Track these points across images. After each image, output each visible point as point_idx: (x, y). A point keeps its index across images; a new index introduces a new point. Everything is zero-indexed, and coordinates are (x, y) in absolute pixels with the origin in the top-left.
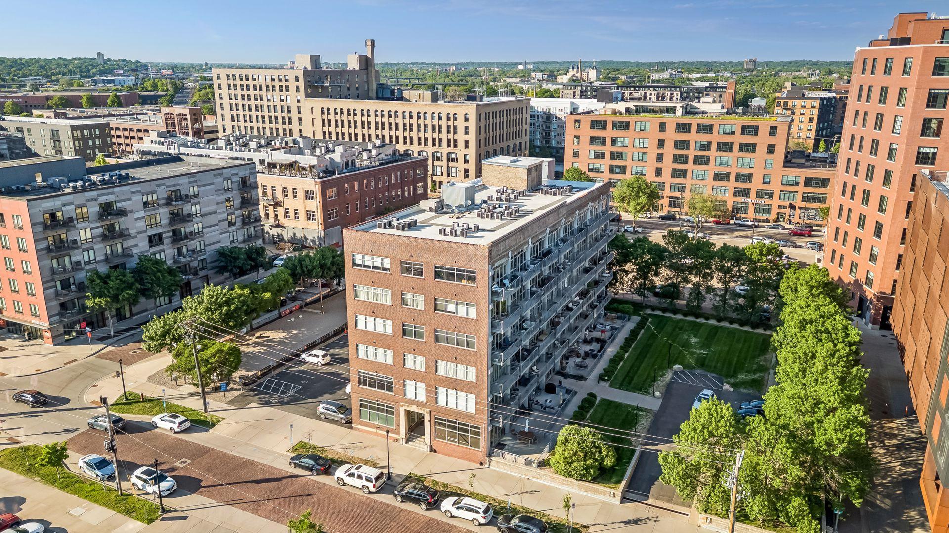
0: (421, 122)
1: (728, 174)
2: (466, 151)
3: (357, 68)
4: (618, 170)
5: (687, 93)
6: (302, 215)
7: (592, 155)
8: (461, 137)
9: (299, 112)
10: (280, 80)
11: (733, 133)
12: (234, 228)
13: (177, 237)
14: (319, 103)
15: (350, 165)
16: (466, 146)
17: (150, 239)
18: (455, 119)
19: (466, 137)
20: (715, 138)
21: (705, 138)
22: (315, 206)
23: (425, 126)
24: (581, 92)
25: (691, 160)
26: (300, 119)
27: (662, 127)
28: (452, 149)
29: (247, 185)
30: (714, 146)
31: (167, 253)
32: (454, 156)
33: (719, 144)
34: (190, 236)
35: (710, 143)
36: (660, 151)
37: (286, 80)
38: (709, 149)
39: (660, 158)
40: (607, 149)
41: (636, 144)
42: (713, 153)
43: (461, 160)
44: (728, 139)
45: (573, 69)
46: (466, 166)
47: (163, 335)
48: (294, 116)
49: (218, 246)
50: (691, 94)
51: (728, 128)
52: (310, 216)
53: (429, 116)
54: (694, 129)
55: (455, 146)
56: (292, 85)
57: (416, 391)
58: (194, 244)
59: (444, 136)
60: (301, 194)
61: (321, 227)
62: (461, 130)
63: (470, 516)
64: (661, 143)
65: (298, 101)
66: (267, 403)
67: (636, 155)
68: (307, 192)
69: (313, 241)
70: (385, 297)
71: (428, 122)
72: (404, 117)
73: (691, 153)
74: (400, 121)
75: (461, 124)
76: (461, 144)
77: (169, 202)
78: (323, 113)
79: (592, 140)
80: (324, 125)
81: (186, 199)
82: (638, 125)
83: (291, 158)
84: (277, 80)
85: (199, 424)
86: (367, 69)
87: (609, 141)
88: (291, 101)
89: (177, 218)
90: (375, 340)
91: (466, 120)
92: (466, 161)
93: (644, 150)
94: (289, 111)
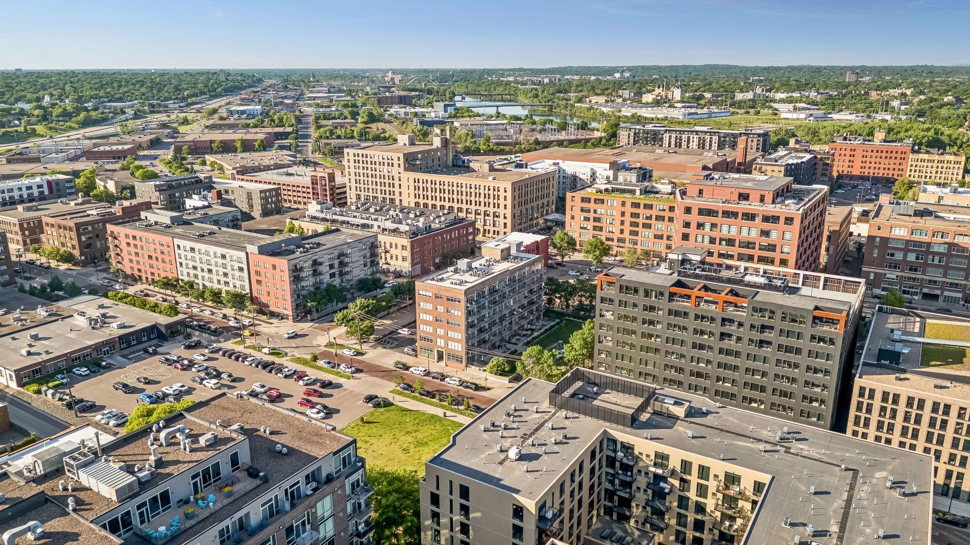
0: (477, 191)
1: (662, 235)
2: (505, 211)
3: (440, 146)
4: (598, 229)
5: (724, 137)
6: (400, 258)
7: (582, 218)
8: (502, 202)
9: (400, 180)
10: (388, 159)
11: (664, 210)
12: (366, 268)
13: (341, 274)
14: (413, 175)
15: (428, 229)
16: (505, 208)
17: (330, 274)
18: (498, 191)
19: (505, 203)
20: (654, 212)
21: (648, 212)
22: (407, 253)
23: (480, 194)
24: (635, 134)
25: (641, 225)
26: (400, 185)
27: (623, 204)
28: (496, 209)
29: (374, 246)
30: (654, 217)
31: (337, 281)
32: (497, 214)
33: (656, 216)
34: (347, 273)
35: (651, 216)
36: (622, 219)
37: (392, 159)
38: (651, 219)
39: (622, 223)
40: (591, 215)
41: (609, 214)
42: (653, 222)
43: (502, 216)
44: (662, 214)
45: (659, 87)
46: (505, 221)
47: (343, 319)
48: (397, 183)
49: (359, 277)
50: (727, 139)
51: (661, 207)
52: (404, 259)
53: (482, 188)
54: (642, 206)
55: (498, 207)
56: (396, 162)
57: (441, 343)
58: (348, 277)
59: (491, 200)
60: (400, 247)
61: (410, 266)
62: (502, 198)
63: (454, 382)
64: (623, 214)
65: (400, 173)
66: (385, 348)
67: (608, 220)
68: (403, 246)
69: (406, 273)
70: (429, 306)
71: (482, 191)
72: (466, 188)
73: (641, 221)
74: (464, 189)
75: (502, 194)
76: (502, 206)
77: (339, 257)
78: (415, 182)
79: (582, 210)
80: (415, 190)
81: (346, 255)
82: (609, 201)
83: (395, 226)
84: (386, 159)
85: (359, 353)
86: (446, 146)
87: (592, 211)
88: (395, 171)
89: (342, 264)
90: (426, 323)
91: (505, 191)
92: (505, 218)
93: (613, 218)
94: (393, 179)
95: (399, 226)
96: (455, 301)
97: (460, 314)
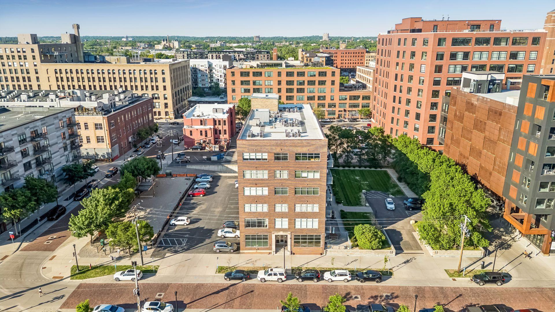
0: (132, 76)
1: (314, 96)
2: (165, 92)
3: (69, 42)
6: (93, 140)
7: (243, 91)
8: (160, 84)
9: (37, 73)
10: (19, 52)
11: (315, 76)
12: (67, 153)
13: (39, 163)
14: (52, 67)
16: (165, 89)
17: (25, 165)
18: (156, 73)
19: (164, 84)
20: (306, 78)
21: (301, 79)
22: (104, 133)
23: (135, 78)
24: (188, 55)
25: (295, 90)
26: (38, 78)
27: (279, 74)
28: (155, 91)
29: (72, 124)
30: (306, 83)
31: (35, 173)
32: (156, 96)
33: (308, 81)
34: (44, 162)
35: (304, 81)
36: (279, 87)
37: (24, 52)
38: (304, 85)
39: (279, 91)
40: (251, 87)
41: (267, 84)
42: (306, 86)
43: (162, 98)
44: (312, 79)
45: (164, 41)
46: (166, 101)
47: (89, 225)
48: (33, 76)
49: (61, 165)
50: (249, 56)
51: (312, 73)
52: (100, 140)
53: (137, 72)
54: (296, 74)
55: (157, 89)
56: (29, 55)
57: (282, 224)
58: (47, 167)
59: (149, 84)
60: (91, 126)
61: (109, 146)
62: (160, 80)
63: (342, 278)
64: (279, 83)
65: (35, 65)
66: (176, 252)
67: (267, 89)
68: (96, 125)
69: (103, 156)
70: (263, 175)
71: (137, 75)
72: (119, 73)
73: (295, 87)
74: (116, 76)
75: (160, 76)
76: (161, 88)
77: (33, 139)
78: (56, 73)
79: (242, 83)
80: (57, 81)
82: (267, 73)
84: (16, 52)
85: (148, 273)
86: (75, 43)
87: (251, 83)
88: (28, 64)
89: (39, 150)
90: (256, 200)
91: (163, 73)
92: (166, 98)
93: (271, 87)
94: (28, 73)
95: (82, 103)
96: (310, 157)
97: (317, 176)
